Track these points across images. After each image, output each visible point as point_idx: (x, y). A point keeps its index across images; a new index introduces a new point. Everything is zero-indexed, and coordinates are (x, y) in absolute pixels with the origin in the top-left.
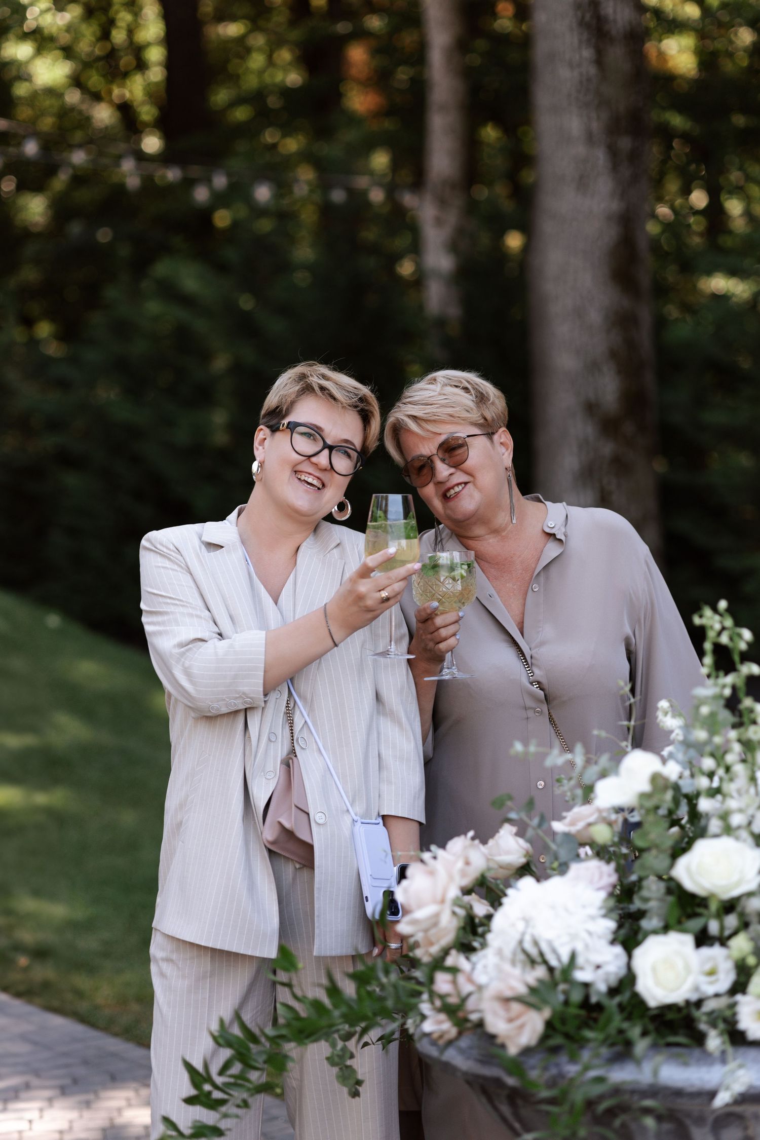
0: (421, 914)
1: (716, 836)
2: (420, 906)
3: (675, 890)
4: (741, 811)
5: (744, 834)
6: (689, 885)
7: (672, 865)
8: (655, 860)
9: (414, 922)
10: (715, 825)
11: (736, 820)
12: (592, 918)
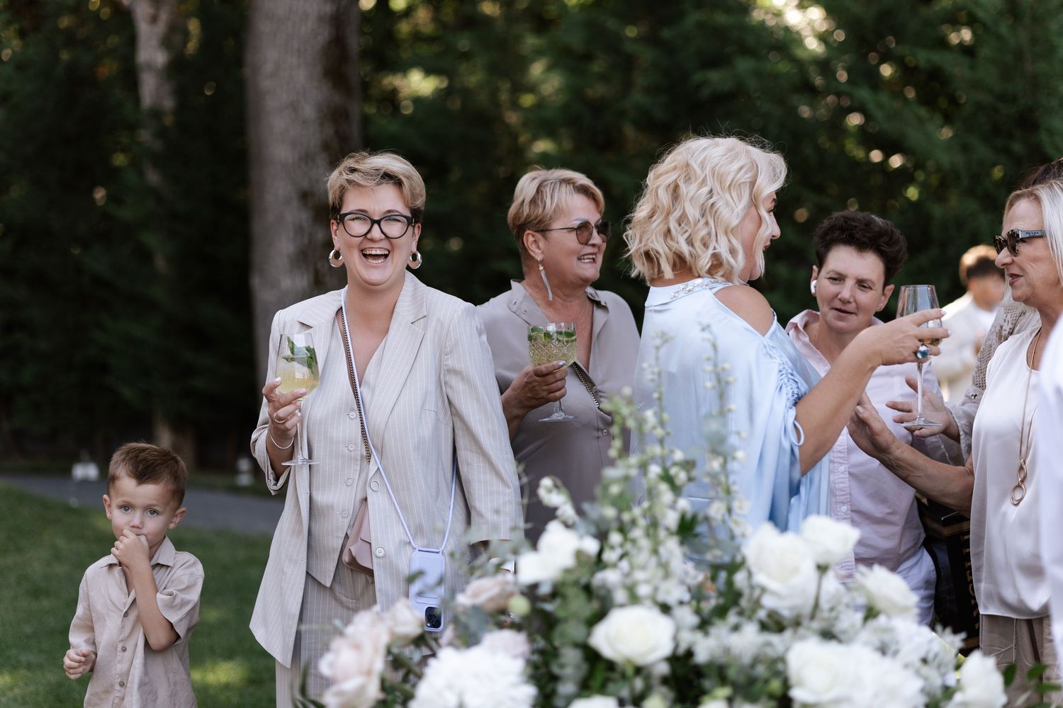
0: (350, 685)
1: (622, 606)
2: (347, 677)
3: (592, 657)
4: (647, 582)
5: (648, 603)
6: (607, 651)
7: (589, 634)
8: (573, 630)
9: (340, 694)
10: (620, 596)
11: (643, 590)
12: (514, 685)
